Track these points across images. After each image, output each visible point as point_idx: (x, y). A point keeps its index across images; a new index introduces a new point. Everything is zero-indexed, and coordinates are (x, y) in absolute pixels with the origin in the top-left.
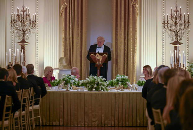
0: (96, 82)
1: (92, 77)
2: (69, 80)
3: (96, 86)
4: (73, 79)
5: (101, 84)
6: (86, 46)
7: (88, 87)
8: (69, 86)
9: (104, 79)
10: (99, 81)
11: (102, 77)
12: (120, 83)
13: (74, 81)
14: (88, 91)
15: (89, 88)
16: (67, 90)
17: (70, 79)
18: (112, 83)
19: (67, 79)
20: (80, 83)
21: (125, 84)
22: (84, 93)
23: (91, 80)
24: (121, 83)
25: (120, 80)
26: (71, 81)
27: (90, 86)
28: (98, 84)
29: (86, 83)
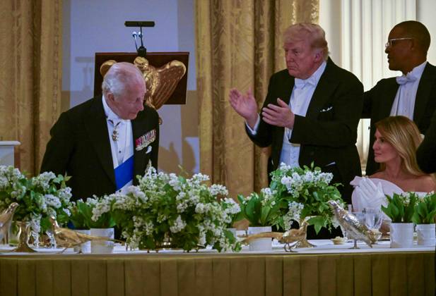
0: (180, 206)
1: (158, 181)
2: (32, 195)
3: (179, 225)
4: (52, 193)
5: (207, 215)
6: (57, 20)
7: (141, 228)
8: (38, 228)
9: (220, 187)
10: (193, 198)
11: (207, 177)
12: (296, 208)
13: (57, 202)
14: (137, 251)
15: (145, 238)
16: (23, 248)
17: (39, 189)
18: (257, 206)
19: (24, 188)
20: (94, 211)
21: (321, 210)
22: (124, 264)
23: (155, 196)
24: (302, 206)
25: (296, 195)
26: (44, 201)
27: (149, 227)
28: (190, 214)
29: (128, 212)
